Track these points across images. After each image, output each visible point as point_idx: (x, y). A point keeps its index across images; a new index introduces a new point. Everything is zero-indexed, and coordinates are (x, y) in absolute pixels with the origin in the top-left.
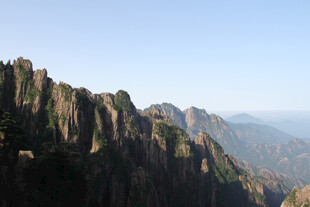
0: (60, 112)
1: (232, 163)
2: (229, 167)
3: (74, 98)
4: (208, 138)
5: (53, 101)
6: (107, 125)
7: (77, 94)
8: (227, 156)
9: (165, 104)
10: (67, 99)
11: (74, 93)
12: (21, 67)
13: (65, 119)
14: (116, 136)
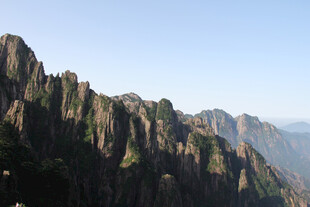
0: (99, 121)
1: (274, 175)
2: (271, 179)
3: (111, 109)
4: (250, 149)
5: (93, 111)
6: (140, 134)
7: (115, 105)
8: (269, 167)
9: (216, 110)
10: (105, 109)
11: (111, 104)
12: (68, 79)
13: (102, 127)
14: (148, 145)
